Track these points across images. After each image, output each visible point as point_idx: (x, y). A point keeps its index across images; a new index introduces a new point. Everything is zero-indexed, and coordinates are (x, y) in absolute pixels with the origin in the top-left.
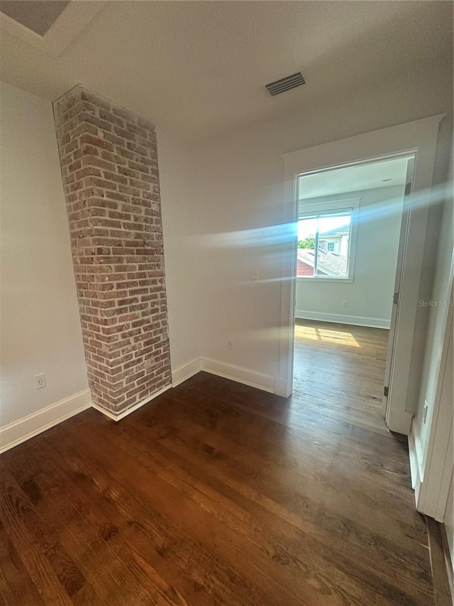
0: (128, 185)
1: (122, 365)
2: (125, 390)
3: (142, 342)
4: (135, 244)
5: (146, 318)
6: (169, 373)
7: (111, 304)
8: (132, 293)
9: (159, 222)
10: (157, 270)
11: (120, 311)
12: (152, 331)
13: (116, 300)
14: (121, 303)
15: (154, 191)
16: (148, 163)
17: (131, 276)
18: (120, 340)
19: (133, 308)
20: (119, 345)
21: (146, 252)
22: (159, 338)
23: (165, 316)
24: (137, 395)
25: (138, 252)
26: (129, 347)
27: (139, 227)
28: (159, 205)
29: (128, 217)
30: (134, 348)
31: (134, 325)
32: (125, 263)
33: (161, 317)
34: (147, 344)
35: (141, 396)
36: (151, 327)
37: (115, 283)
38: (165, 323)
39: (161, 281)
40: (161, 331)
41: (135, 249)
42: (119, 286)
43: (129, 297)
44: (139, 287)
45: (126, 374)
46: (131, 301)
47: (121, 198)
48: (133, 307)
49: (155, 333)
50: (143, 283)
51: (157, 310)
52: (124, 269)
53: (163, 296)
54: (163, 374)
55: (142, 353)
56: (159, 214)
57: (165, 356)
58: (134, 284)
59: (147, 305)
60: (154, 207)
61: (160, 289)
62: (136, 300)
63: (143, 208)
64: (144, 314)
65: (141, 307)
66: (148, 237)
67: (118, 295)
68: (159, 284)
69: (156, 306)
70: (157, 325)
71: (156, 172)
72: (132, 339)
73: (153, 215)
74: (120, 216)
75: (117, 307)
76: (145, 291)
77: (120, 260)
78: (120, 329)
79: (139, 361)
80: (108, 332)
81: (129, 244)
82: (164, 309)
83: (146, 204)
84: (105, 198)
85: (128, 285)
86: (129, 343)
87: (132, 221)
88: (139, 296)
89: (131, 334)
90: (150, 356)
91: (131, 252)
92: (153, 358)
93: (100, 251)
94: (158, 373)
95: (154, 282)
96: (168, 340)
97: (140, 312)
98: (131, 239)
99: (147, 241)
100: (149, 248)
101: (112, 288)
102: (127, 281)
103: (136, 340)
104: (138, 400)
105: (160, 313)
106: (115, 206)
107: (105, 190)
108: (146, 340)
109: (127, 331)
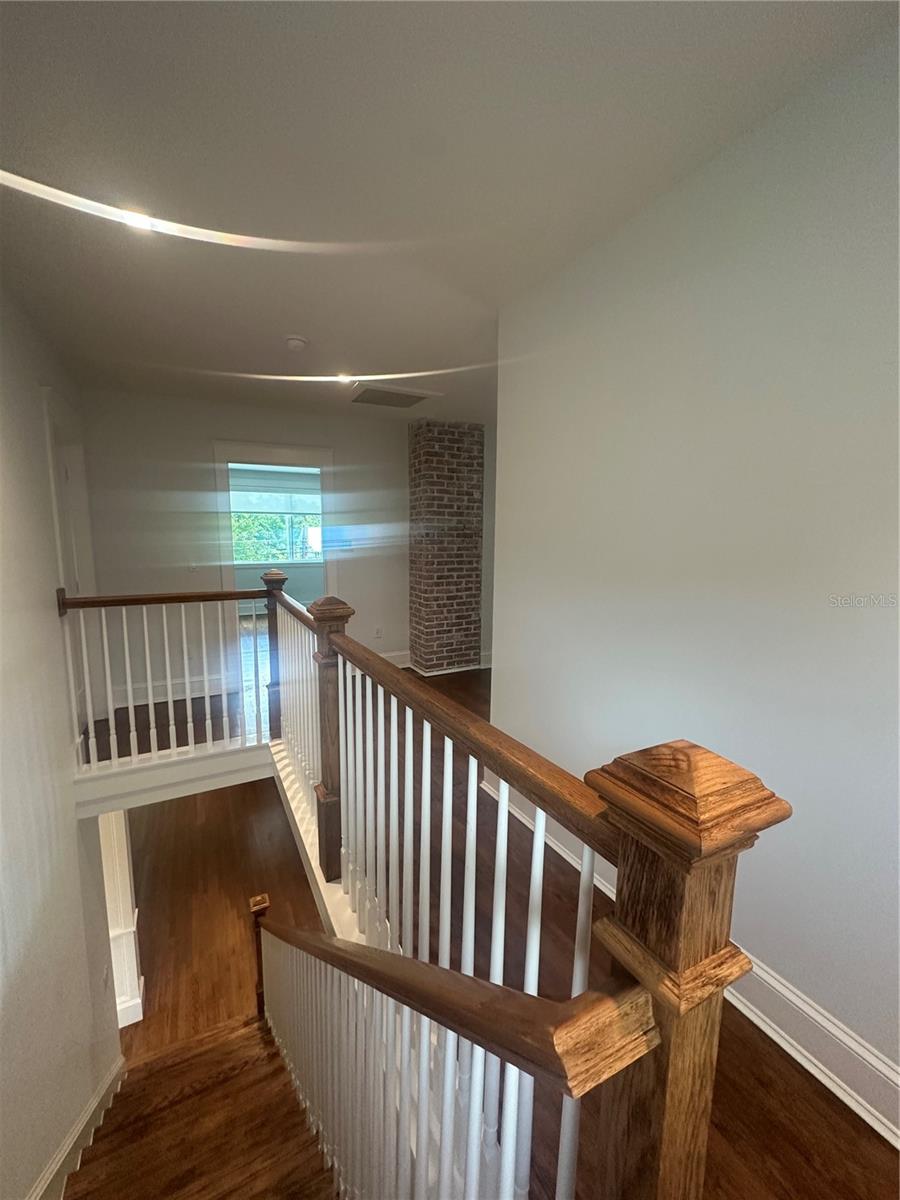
0: (455, 480)
1: (435, 630)
2: (436, 653)
3: (454, 615)
4: (456, 529)
5: (459, 594)
6: (478, 654)
7: (432, 578)
8: (449, 570)
9: (480, 508)
10: (474, 551)
11: (437, 584)
12: (464, 607)
13: (436, 575)
14: (439, 578)
15: (478, 481)
16: (475, 458)
17: (449, 556)
18: (435, 608)
19: (448, 584)
20: (434, 613)
21: (465, 536)
22: (470, 616)
23: (478, 596)
24: (445, 662)
25: (458, 536)
26: (442, 616)
27: (461, 514)
28: (482, 493)
29: (451, 507)
30: (446, 618)
31: (448, 598)
32: (446, 545)
33: (475, 596)
34: (458, 617)
35: (448, 664)
36: (464, 604)
37: (436, 561)
38: (477, 603)
39: (477, 562)
40: (473, 610)
41: (455, 533)
42: (439, 563)
43: (446, 574)
44: (456, 566)
45: (438, 639)
46: (448, 577)
47: (447, 492)
48: (449, 582)
49: (467, 610)
50: (459, 563)
51: (470, 589)
52: (444, 549)
53: (477, 576)
54: (472, 652)
55: (454, 625)
56: (481, 501)
57: (475, 635)
58: (452, 563)
59: (461, 582)
60: (476, 496)
61: (476, 569)
62: (452, 577)
63: (466, 498)
64: (458, 590)
65: (456, 584)
66: (469, 522)
67: (438, 570)
68: (475, 565)
69: (470, 585)
70: (470, 603)
71: (481, 465)
72: (445, 610)
73: (475, 502)
74: (446, 506)
75: (436, 580)
76: (462, 569)
77: (442, 542)
78: (436, 599)
79: (450, 631)
80: (426, 599)
81: (450, 529)
82: (479, 589)
83: (468, 494)
84: (435, 494)
85: (446, 563)
86: (442, 613)
87: (455, 509)
88: (455, 574)
89: (445, 605)
90: (460, 630)
91: (452, 536)
92: (463, 633)
93: (427, 535)
94: (466, 649)
95: (470, 563)
96: (480, 620)
97: (454, 587)
98: (453, 524)
99: (467, 526)
100: (468, 532)
101: (433, 564)
102: (446, 559)
103: (449, 612)
104: (445, 667)
105: (474, 592)
106: (442, 499)
107: (435, 488)
108: (457, 614)
109: (441, 602)
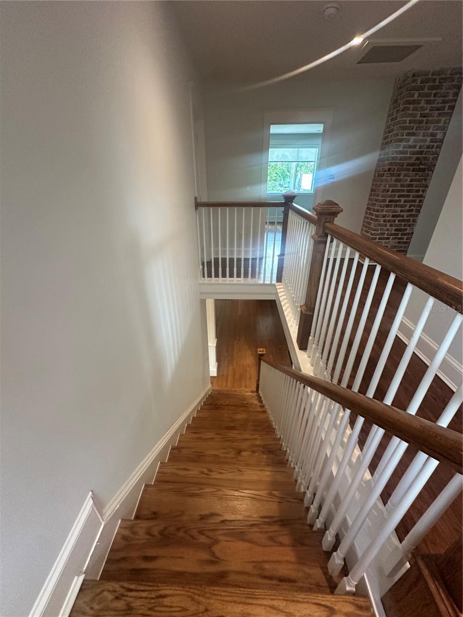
0: (424, 124)
1: (378, 237)
3: (394, 228)
4: (413, 165)
5: (402, 214)
7: (384, 201)
8: (399, 196)
9: (439, 147)
10: (423, 182)
11: (387, 206)
12: (403, 223)
13: (388, 199)
14: (390, 201)
15: (445, 123)
16: (449, 102)
17: (402, 186)
18: (382, 222)
20: (380, 225)
21: (420, 170)
22: (406, 229)
23: (417, 216)
25: (414, 170)
26: (385, 228)
27: (421, 153)
28: (445, 134)
29: (415, 147)
30: (388, 230)
31: (393, 216)
32: (402, 177)
33: (413, 216)
34: (396, 230)
36: (403, 221)
37: (391, 189)
38: (414, 221)
39: (423, 191)
40: (409, 226)
41: (412, 168)
42: (393, 191)
43: (396, 198)
44: (405, 193)
46: (397, 201)
47: (414, 135)
48: (396, 205)
49: (405, 225)
50: (409, 191)
51: (412, 210)
52: (400, 181)
53: (420, 201)
55: (391, 235)
56: (442, 141)
58: (403, 191)
59: (406, 205)
60: (439, 136)
61: (421, 196)
62: (400, 201)
63: (429, 138)
64: (402, 211)
65: (402, 206)
66: (426, 159)
67: (391, 196)
68: (421, 193)
69: (412, 208)
70: (409, 221)
71: (452, 108)
72: (388, 224)
73: (436, 142)
74: (410, 147)
75: (387, 203)
76: (409, 196)
77: (399, 175)
78: (384, 216)
79: (388, 238)
80: (377, 216)
81: (408, 165)
82: (418, 211)
83: (432, 135)
84: (404, 137)
85: (399, 191)
86: (386, 226)
87: (417, 149)
88: (403, 199)
89: (389, 221)
90: (396, 238)
91: (408, 170)
92: (397, 241)
93: (389, 170)
95: (418, 191)
96: (412, 233)
97: (400, 209)
98: (412, 161)
99: (423, 162)
100: (423, 167)
101: (388, 191)
102: (399, 188)
103: (391, 225)
105: (414, 213)
106: (409, 141)
107: (406, 132)
108: (396, 228)
109: (387, 219)
